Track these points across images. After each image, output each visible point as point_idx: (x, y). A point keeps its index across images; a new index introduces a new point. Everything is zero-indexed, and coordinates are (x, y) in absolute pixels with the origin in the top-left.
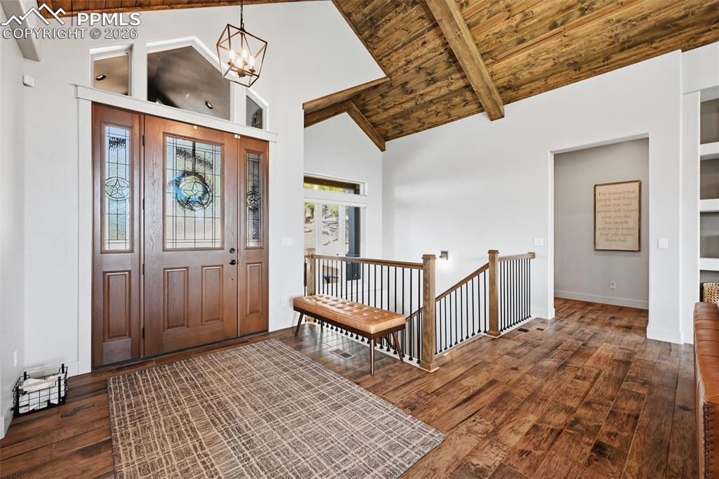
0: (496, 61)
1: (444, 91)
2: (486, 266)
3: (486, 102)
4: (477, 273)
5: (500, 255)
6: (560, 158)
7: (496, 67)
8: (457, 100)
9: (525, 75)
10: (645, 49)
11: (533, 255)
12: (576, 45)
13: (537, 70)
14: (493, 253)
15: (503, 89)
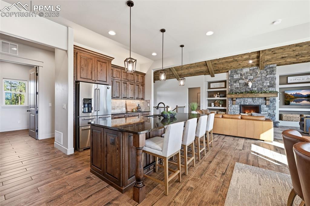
0: (178, 71)
1: (169, 74)
2: (176, 108)
3: (176, 77)
4: (174, 110)
5: (178, 106)
6: (189, 89)
7: (178, 72)
8: (171, 76)
9: (183, 74)
10: (199, 74)
11: (185, 107)
12: (190, 72)
13: (185, 74)
14: (177, 106)
15: (180, 75)
